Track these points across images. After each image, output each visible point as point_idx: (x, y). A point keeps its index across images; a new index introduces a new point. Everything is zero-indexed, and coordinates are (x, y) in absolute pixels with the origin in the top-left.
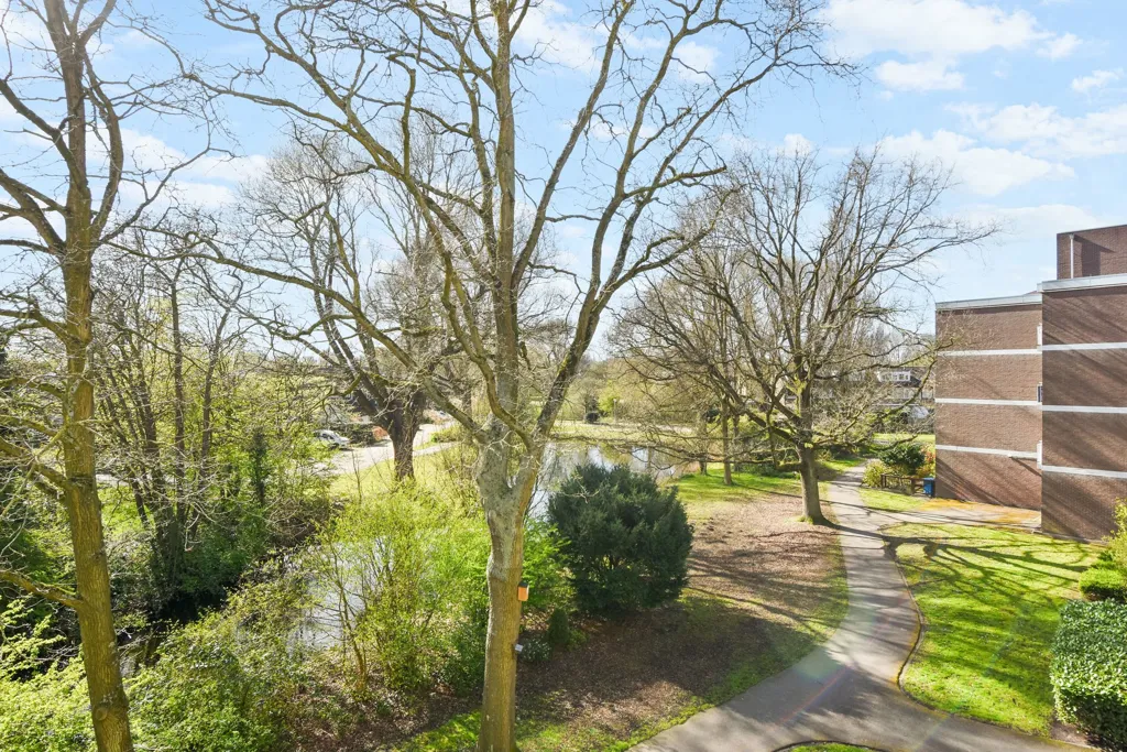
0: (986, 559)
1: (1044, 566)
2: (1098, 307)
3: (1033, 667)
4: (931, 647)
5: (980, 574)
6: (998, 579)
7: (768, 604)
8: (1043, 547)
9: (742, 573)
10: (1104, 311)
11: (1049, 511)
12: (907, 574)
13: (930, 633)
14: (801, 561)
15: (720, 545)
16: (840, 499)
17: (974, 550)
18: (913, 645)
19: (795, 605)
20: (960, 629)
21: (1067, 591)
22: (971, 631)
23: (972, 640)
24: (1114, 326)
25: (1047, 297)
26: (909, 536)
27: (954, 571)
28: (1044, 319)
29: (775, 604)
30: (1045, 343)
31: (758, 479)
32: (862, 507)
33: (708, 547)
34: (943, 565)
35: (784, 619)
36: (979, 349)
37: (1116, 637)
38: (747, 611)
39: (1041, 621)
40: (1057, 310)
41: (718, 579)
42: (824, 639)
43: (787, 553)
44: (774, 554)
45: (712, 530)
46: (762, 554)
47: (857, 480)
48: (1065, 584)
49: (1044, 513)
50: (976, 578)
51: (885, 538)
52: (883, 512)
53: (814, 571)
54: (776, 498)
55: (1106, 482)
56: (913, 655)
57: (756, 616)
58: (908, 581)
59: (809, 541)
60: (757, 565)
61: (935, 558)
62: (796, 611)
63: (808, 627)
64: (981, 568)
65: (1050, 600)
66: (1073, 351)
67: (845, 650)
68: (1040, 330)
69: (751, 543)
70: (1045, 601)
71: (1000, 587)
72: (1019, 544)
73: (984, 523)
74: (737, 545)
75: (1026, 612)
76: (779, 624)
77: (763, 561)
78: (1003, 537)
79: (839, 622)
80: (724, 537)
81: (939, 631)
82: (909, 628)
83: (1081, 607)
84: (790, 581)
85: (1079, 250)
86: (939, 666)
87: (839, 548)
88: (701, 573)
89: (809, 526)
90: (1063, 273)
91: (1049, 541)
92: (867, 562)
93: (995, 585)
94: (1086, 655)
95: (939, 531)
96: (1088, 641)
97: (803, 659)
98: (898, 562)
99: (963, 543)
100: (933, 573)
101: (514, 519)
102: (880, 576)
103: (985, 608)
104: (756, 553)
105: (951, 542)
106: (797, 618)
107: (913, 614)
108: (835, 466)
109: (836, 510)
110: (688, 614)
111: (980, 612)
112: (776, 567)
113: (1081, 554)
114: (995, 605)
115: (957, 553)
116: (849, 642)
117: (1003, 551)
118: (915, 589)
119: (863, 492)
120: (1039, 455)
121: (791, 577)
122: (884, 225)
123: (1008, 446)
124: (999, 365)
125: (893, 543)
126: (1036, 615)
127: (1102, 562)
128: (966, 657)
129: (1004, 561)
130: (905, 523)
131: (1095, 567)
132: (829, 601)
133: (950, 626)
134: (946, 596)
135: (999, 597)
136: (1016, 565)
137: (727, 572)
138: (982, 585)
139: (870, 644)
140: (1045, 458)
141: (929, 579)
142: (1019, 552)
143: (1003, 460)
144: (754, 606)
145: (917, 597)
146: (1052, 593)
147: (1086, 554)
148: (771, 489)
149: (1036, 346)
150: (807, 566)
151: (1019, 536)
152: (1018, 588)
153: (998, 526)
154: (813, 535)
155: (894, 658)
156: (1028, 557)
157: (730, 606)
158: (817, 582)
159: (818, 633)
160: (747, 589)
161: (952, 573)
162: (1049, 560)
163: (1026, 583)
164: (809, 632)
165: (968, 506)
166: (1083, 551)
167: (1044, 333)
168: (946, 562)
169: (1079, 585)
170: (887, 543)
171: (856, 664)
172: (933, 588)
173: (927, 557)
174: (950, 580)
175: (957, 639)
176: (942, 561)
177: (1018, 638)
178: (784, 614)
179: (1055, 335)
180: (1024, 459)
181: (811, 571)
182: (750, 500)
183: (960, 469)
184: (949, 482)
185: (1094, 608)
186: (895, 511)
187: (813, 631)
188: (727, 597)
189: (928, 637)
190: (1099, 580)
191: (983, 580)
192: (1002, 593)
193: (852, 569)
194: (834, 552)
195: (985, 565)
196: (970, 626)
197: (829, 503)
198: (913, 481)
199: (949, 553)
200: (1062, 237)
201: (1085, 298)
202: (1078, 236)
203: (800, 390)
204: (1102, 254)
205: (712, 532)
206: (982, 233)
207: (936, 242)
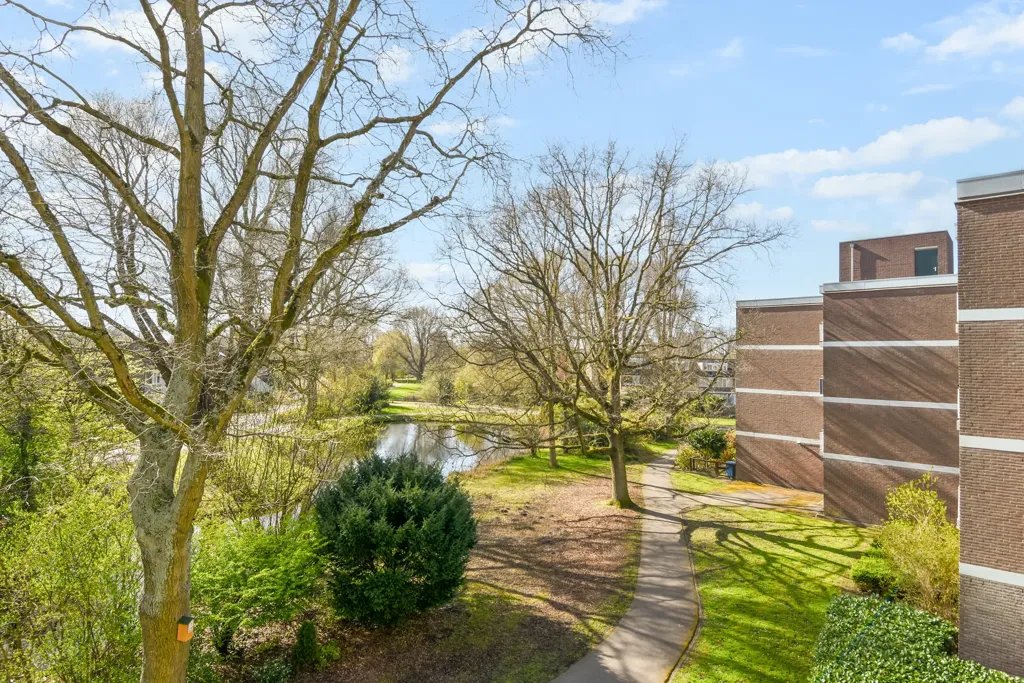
0: (771, 544)
1: (824, 551)
2: (871, 308)
3: (800, 669)
4: (704, 646)
5: (763, 560)
6: (779, 565)
7: (555, 599)
8: (823, 531)
9: (540, 564)
10: (877, 312)
11: (831, 496)
12: (696, 560)
13: (706, 629)
14: (600, 549)
15: (528, 532)
16: (652, 481)
17: (762, 535)
18: (686, 644)
19: (581, 599)
20: (735, 624)
21: (841, 579)
22: (746, 626)
23: (744, 637)
24: (885, 325)
25: (827, 298)
26: (705, 519)
27: (740, 557)
28: (825, 318)
29: (562, 599)
30: (826, 340)
31: (583, 462)
32: (669, 490)
33: (516, 534)
34: (731, 551)
35: (566, 616)
36: (763, 343)
37: (878, 639)
38: (531, 607)
39: (814, 613)
40: (837, 309)
41: (513, 571)
42: (601, 639)
43: (590, 540)
44: (576, 540)
45: (525, 515)
46: (565, 540)
47: (672, 462)
48: (840, 571)
49: (826, 498)
50: (758, 565)
51: (684, 522)
52: (686, 495)
53: (610, 559)
54: (594, 481)
55: (880, 470)
56: (684, 657)
57: (539, 614)
58: (696, 568)
59: (613, 526)
60: (557, 554)
61: (725, 543)
62: (581, 607)
63: (587, 626)
64: (764, 554)
65: (824, 589)
66: (850, 348)
67: (618, 654)
68: (821, 327)
69: (558, 529)
70: (820, 590)
71: (780, 575)
72: (803, 527)
73: (775, 506)
74: (543, 532)
75: (800, 603)
76: (559, 623)
77: (565, 549)
78: (790, 520)
79: (619, 618)
80: (535, 523)
81: (714, 627)
82: (685, 623)
83: (846, 604)
84: (584, 571)
85: (859, 257)
86: (708, 669)
87: (639, 533)
88: (499, 565)
89: (617, 510)
90: (844, 276)
91: (829, 524)
92: (662, 548)
93: (775, 573)
94: (846, 664)
95: (734, 514)
96: (849, 645)
97: (573, 667)
98: (691, 548)
99: (753, 526)
100: (721, 560)
101: (169, 539)
102: (670, 564)
103: (762, 599)
104: (560, 540)
105: (743, 526)
106: (579, 615)
107: (695, 607)
108: (654, 448)
109: (646, 493)
110: (468, 615)
111: (757, 604)
112: (572, 556)
113: (858, 539)
114: (772, 595)
115: (745, 537)
116: (625, 643)
117: (788, 535)
118: (699, 577)
119: (674, 473)
120: (821, 442)
121: (586, 566)
122: (688, 227)
123: (798, 433)
124: (790, 359)
125: (689, 526)
126: (811, 606)
127: (874, 549)
128: (736, 659)
129: (787, 547)
130: (705, 506)
131: (867, 555)
132: (616, 593)
133: (725, 621)
134: (728, 585)
135: (777, 586)
136: (797, 550)
137: (526, 563)
138: (763, 573)
139: (645, 644)
140: (826, 446)
141: (717, 565)
142: (801, 537)
143: (794, 445)
144: (541, 602)
145: (701, 588)
146: (827, 581)
147: (862, 538)
148: (592, 472)
149: (816, 342)
150: (606, 554)
151: (804, 520)
152: (796, 575)
153: (786, 508)
154: (618, 519)
155: (665, 661)
156: (810, 542)
157: (515, 602)
158: (610, 571)
159: (595, 633)
160: (540, 582)
161: (737, 560)
162: (828, 545)
163: (804, 570)
164: (586, 632)
165: (763, 489)
166: (860, 536)
167: (825, 331)
168: (735, 547)
169: (851, 572)
170: (684, 527)
171: (625, 670)
172: (718, 576)
173: (719, 543)
174: (733, 566)
175: (730, 636)
176: (730, 546)
177: (790, 633)
178: (568, 611)
179: (834, 333)
180: (811, 445)
181: (606, 559)
182: (570, 483)
183: (757, 454)
184: (747, 466)
185: (858, 605)
186: (698, 494)
187: (591, 630)
188: (516, 592)
189: (703, 634)
190: (869, 570)
191: (764, 567)
192: (781, 581)
193: (646, 556)
194: (634, 537)
195: (769, 550)
196: (745, 620)
197: (640, 486)
198: (717, 464)
199: (738, 537)
200: (844, 247)
201: (860, 300)
202: (857, 245)
203: (610, 379)
204: (878, 262)
205: (524, 518)
206: (768, 235)
207: (729, 243)
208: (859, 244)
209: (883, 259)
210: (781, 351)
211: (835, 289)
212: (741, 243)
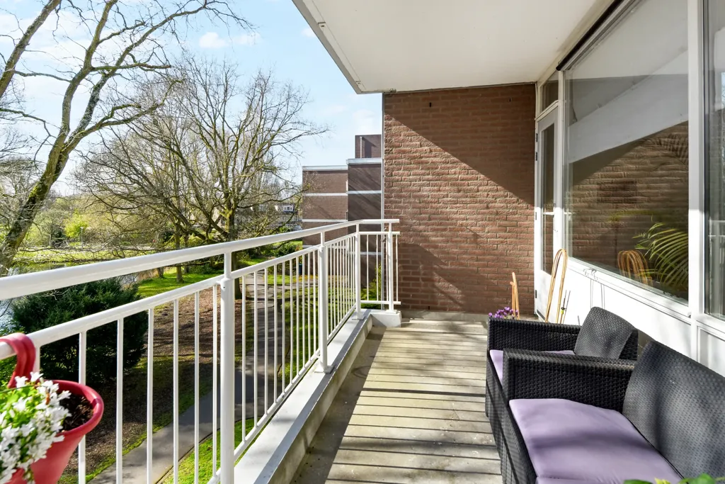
2: (370, 173)
9: (187, 337)
10: (372, 175)
16: (252, 282)
24: (374, 182)
25: (350, 167)
28: (349, 178)
30: (349, 190)
31: (201, 276)
36: (320, 192)
40: (354, 174)
42: (238, 364)
45: (166, 315)
46: (201, 323)
55: (373, 258)
66: (360, 194)
68: (347, 183)
85: (364, 145)
90: (357, 156)
108: (251, 263)
109: (250, 289)
124: (332, 201)
125: (279, 302)
149: (344, 192)
154: (235, 306)
167: (349, 185)
170: (277, 303)
179: (353, 186)
194: (247, 313)
197: (246, 285)
200: (357, 137)
201: (365, 169)
202: (364, 138)
203: (228, 216)
204: (373, 147)
205: (166, 317)
206: (322, 130)
207: (300, 133)
208: (365, 137)
209: (374, 146)
210: (327, 197)
211: (352, 162)
212: (308, 133)
